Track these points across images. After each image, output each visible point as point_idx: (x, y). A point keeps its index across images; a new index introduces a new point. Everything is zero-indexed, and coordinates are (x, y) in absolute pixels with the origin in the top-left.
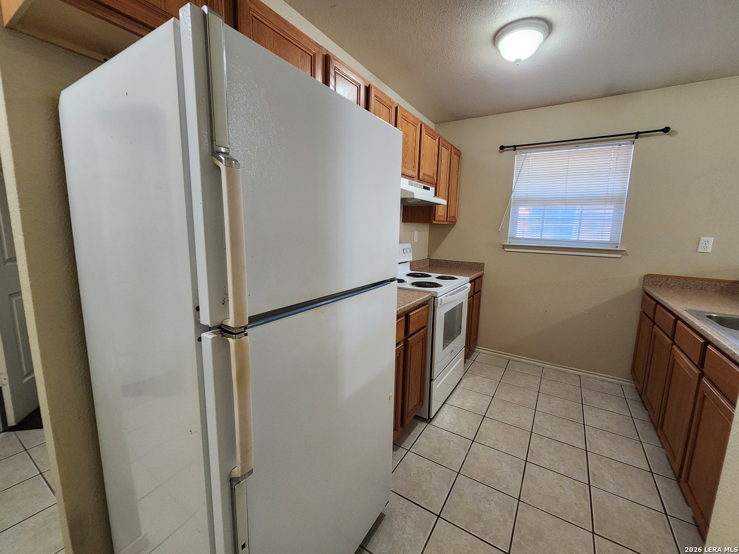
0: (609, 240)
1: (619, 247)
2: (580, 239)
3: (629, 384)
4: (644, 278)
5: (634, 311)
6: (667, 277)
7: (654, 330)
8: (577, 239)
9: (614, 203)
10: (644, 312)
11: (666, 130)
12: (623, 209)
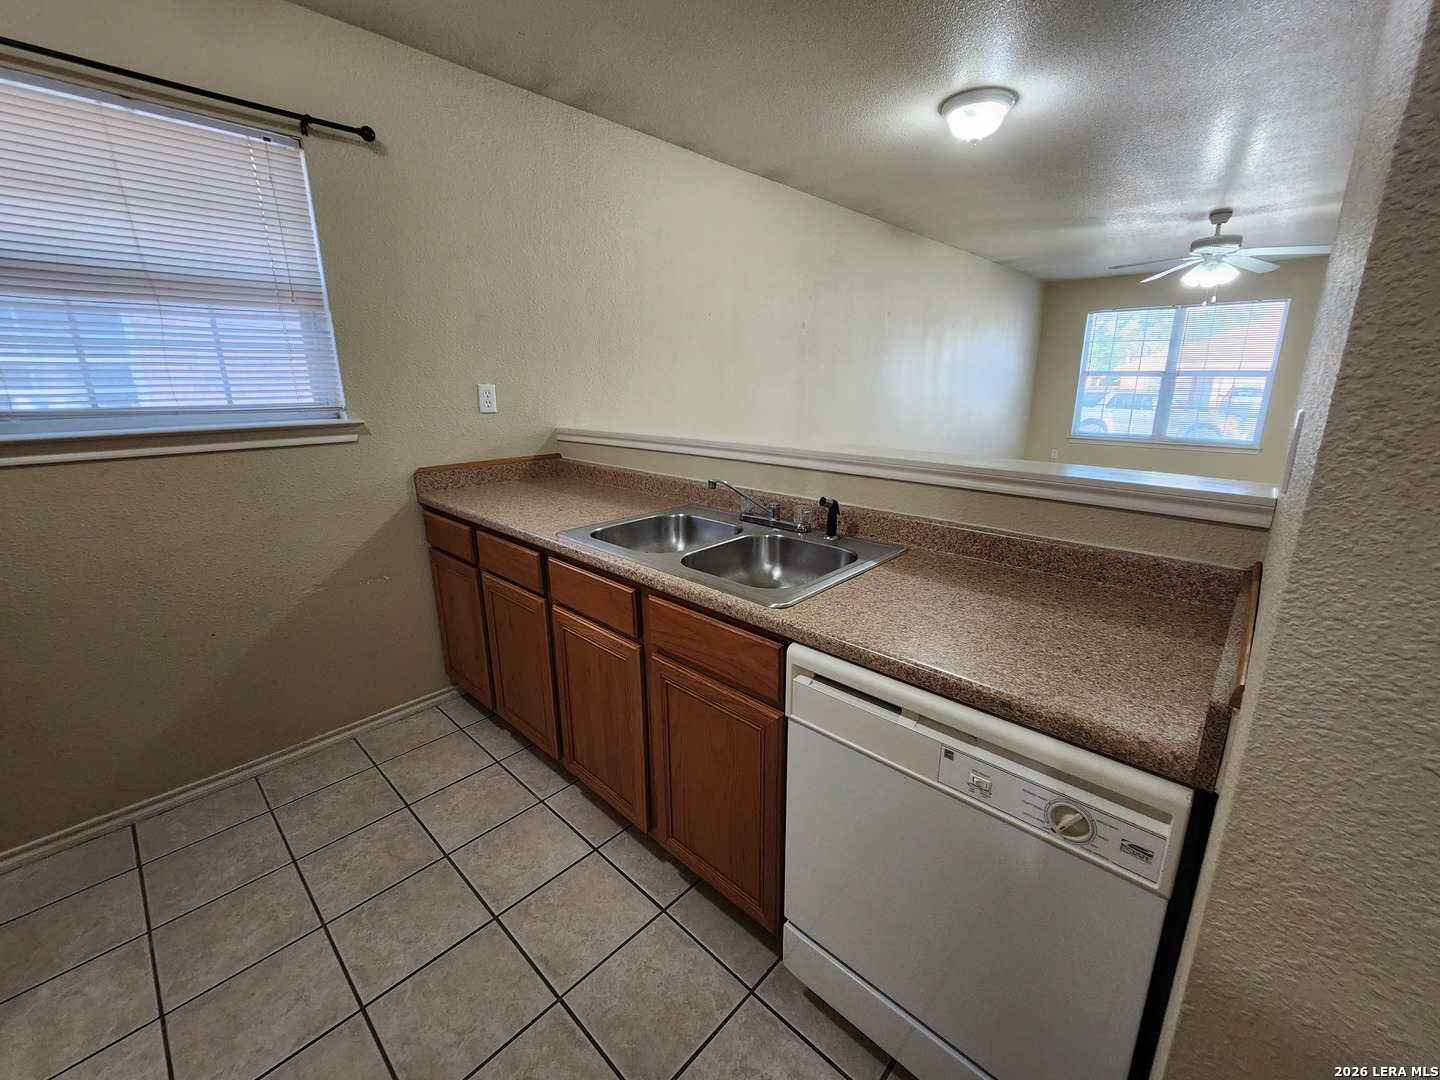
0: (311, 400)
1: (343, 414)
2: (236, 402)
3: (449, 694)
4: (415, 478)
5: (414, 550)
6: (452, 469)
7: (485, 582)
8: (225, 403)
9: (302, 302)
10: (435, 548)
11: (367, 134)
12: (325, 320)
